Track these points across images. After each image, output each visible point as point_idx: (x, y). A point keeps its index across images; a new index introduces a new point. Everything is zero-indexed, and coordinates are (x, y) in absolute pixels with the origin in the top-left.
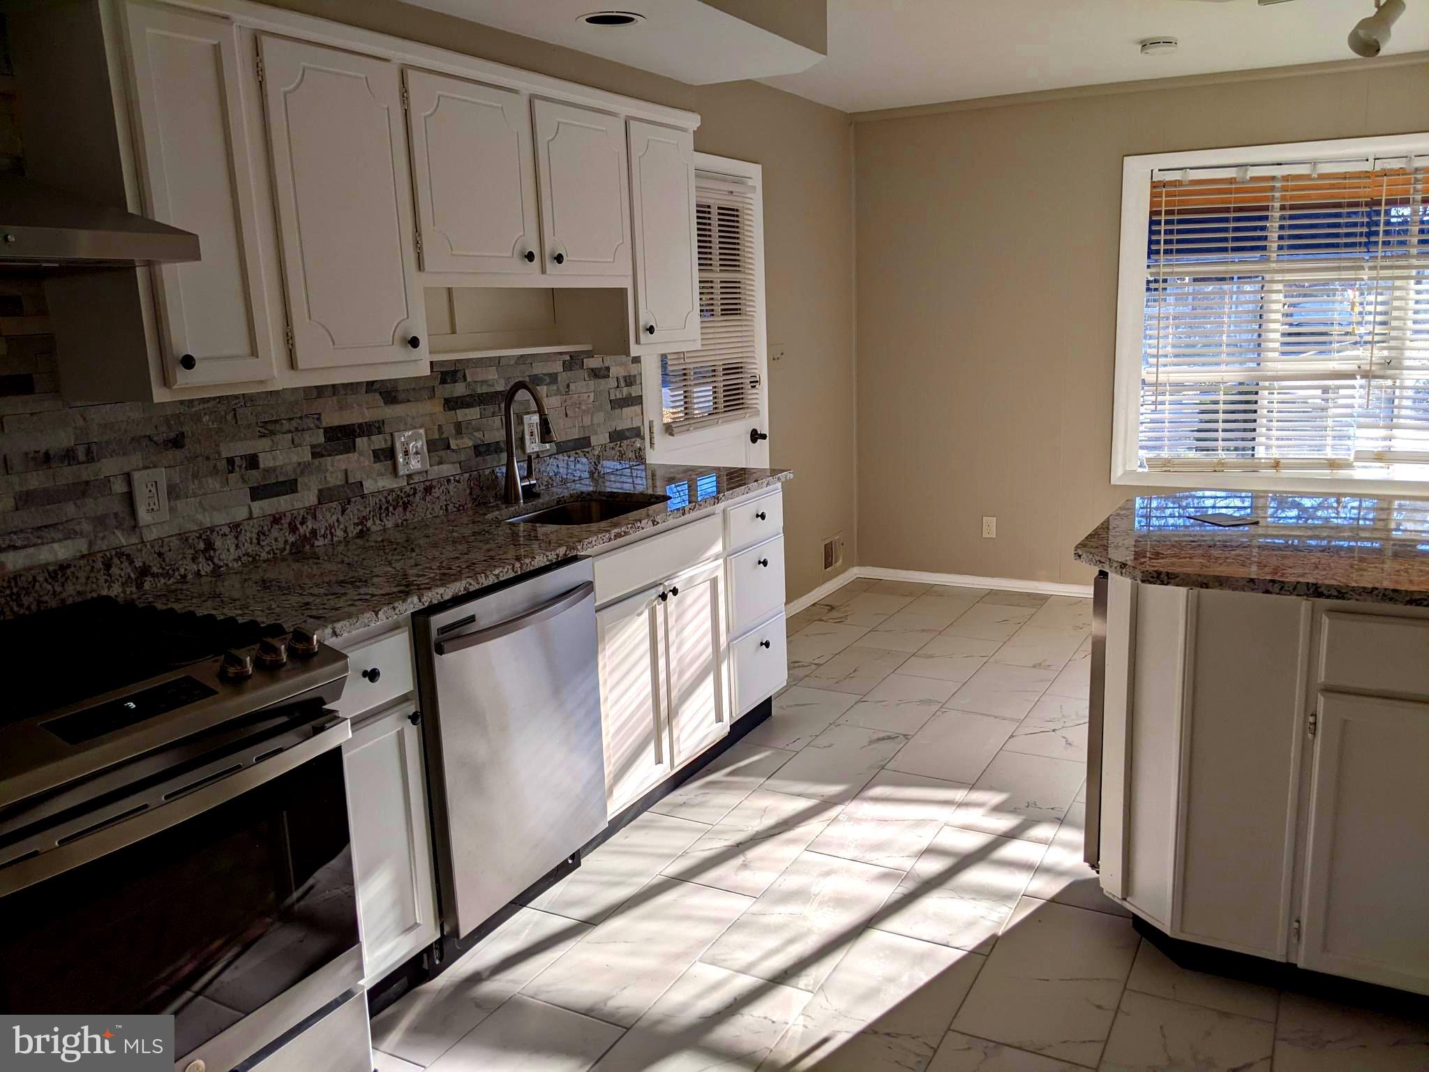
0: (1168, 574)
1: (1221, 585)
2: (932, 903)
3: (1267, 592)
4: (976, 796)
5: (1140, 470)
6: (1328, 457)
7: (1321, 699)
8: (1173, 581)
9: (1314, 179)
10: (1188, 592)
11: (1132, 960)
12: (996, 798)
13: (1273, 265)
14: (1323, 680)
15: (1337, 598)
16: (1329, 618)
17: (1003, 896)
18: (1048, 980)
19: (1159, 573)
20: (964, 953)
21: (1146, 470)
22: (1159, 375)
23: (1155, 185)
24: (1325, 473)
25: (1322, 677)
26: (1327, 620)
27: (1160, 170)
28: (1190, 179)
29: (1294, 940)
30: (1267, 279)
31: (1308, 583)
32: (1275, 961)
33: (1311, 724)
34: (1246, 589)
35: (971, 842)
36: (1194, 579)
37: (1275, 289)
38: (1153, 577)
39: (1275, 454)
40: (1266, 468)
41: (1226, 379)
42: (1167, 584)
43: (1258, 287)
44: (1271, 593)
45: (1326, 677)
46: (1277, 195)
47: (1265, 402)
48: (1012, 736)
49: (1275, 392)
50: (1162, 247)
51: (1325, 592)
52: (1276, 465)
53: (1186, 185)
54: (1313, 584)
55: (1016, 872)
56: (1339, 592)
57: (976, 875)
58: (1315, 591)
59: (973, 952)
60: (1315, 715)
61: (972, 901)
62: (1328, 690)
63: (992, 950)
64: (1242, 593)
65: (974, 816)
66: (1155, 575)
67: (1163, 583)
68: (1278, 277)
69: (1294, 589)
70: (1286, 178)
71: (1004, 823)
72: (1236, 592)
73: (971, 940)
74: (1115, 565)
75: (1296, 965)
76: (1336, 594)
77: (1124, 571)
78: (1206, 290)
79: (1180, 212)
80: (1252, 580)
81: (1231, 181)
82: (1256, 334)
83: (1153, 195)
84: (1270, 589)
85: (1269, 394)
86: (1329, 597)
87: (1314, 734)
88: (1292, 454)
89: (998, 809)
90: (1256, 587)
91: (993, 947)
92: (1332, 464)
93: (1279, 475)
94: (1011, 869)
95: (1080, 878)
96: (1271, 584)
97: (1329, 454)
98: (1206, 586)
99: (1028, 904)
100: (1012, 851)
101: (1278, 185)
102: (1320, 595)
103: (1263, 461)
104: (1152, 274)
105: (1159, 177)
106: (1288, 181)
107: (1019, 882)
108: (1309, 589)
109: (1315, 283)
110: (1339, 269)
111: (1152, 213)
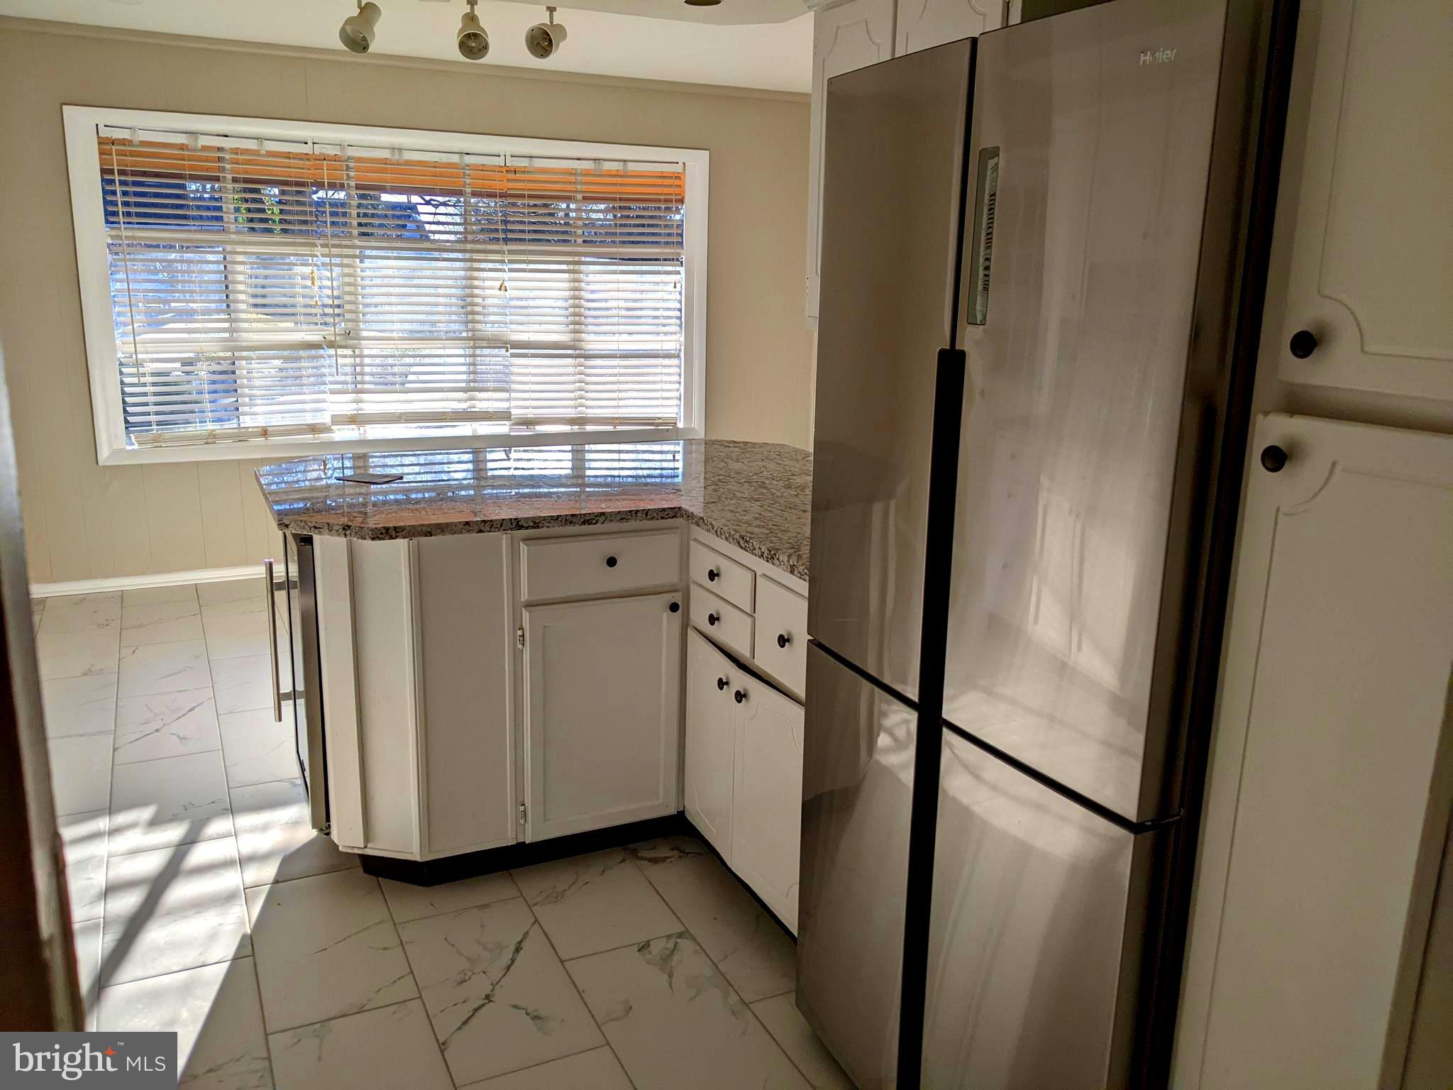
0: (395, 528)
1: (443, 531)
2: (154, 935)
3: (481, 531)
4: (121, 819)
5: (129, 448)
6: (309, 422)
7: (526, 615)
8: (400, 534)
9: (260, 155)
10: (409, 543)
11: (384, 900)
12: (146, 813)
13: (233, 236)
14: (526, 597)
15: (533, 527)
16: (527, 545)
17: (227, 898)
18: (326, 949)
19: (387, 529)
20: (226, 965)
21: (136, 447)
22: (137, 345)
23: (102, 141)
24: (309, 438)
25: (524, 596)
26: (526, 547)
27: (105, 126)
28: (141, 139)
29: (522, 822)
30: (228, 250)
31: (511, 519)
32: (508, 846)
33: (520, 636)
34: (463, 531)
35: (151, 864)
36: (419, 529)
37: (238, 260)
38: (382, 533)
39: (261, 421)
40: (257, 436)
41: (205, 349)
42: (395, 538)
43: (220, 257)
44: (483, 532)
45: (528, 596)
46: (228, 166)
47: (245, 372)
48: (115, 750)
49: (253, 361)
50: (121, 209)
51: (525, 525)
52: (265, 432)
53: (137, 146)
54: (515, 519)
55: (222, 871)
56: (534, 522)
57: (180, 892)
58: (517, 524)
59: (236, 958)
60: (521, 628)
61: (196, 915)
62: (529, 605)
63: (253, 948)
64: (460, 535)
65: (134, 838)
66: (384, 531)
67: (391, 538)
68: (240, 249)
69: (501, 526)
70: (236, 151)
71: (174, 833)
72: (455, 535)
73: (226, 949)
74: (336, 528)
75: (524, 842)
76: (532, 524)
77: (348, 532)
78: (169, 258)
79: (134, 173)
80: (467, 523)
81: (182, 147)
82: (225, 305)
83: (101, 153)
84: (483, 529)
85: (247, 364)
86: (527, 528)
87: (523, 644)
88: (276, 421)
89: (154, 823)
90: (471, 528)
91: (252, 945)
92: (314, 429)
93: (269, 443)
94: (215, 871)
95: (287, 853)
96: (483, 524)
97: (309, 419)
98: (429, 534)
99: (256, 895)
100: (199, 855)
101: (227, 156)
102: (519, 527)
103: (250, 430)
104: (112, 237)
105: (105, 133)
106: (237, 154)
107: (230, 880)
108: (512, 524)
109: (270, 256)
110: (294, 244)
111: (103, 171)
